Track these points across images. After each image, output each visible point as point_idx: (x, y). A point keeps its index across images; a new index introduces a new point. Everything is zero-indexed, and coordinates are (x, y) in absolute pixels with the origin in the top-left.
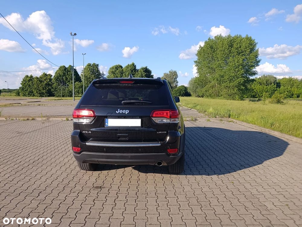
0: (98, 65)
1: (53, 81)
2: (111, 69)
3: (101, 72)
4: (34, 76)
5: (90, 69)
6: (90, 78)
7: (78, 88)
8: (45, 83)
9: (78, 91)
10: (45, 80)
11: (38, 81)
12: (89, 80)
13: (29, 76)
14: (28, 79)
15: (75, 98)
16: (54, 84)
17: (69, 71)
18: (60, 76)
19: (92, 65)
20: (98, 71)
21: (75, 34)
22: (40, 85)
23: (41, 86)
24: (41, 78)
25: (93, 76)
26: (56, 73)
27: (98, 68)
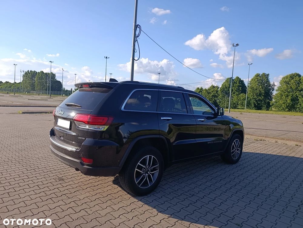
0: (268, 75)
1: (219, 92)
2: (284, 78)
3: (272, 83)
4: (204, 88)
5: (257, 80)
6: (256, 90)
7: (242, 100)
8: (212, 95)
9: (242, 103)
10: (212, 92)
11: (207, 93)
12: (255, 92)
13: (200, 88)
14: (199, 90)
15: (230, 109)
16: (220, 95)
17: (235, 83)
18: (226, 88)
19: (262, 75)
20: (268, 81)
21: (237, 45)
22: (208, 96)
23: (208, 98)
24: (209, 90)
25: (260, 87)
26: (222, 85)
27: (267, 78)
